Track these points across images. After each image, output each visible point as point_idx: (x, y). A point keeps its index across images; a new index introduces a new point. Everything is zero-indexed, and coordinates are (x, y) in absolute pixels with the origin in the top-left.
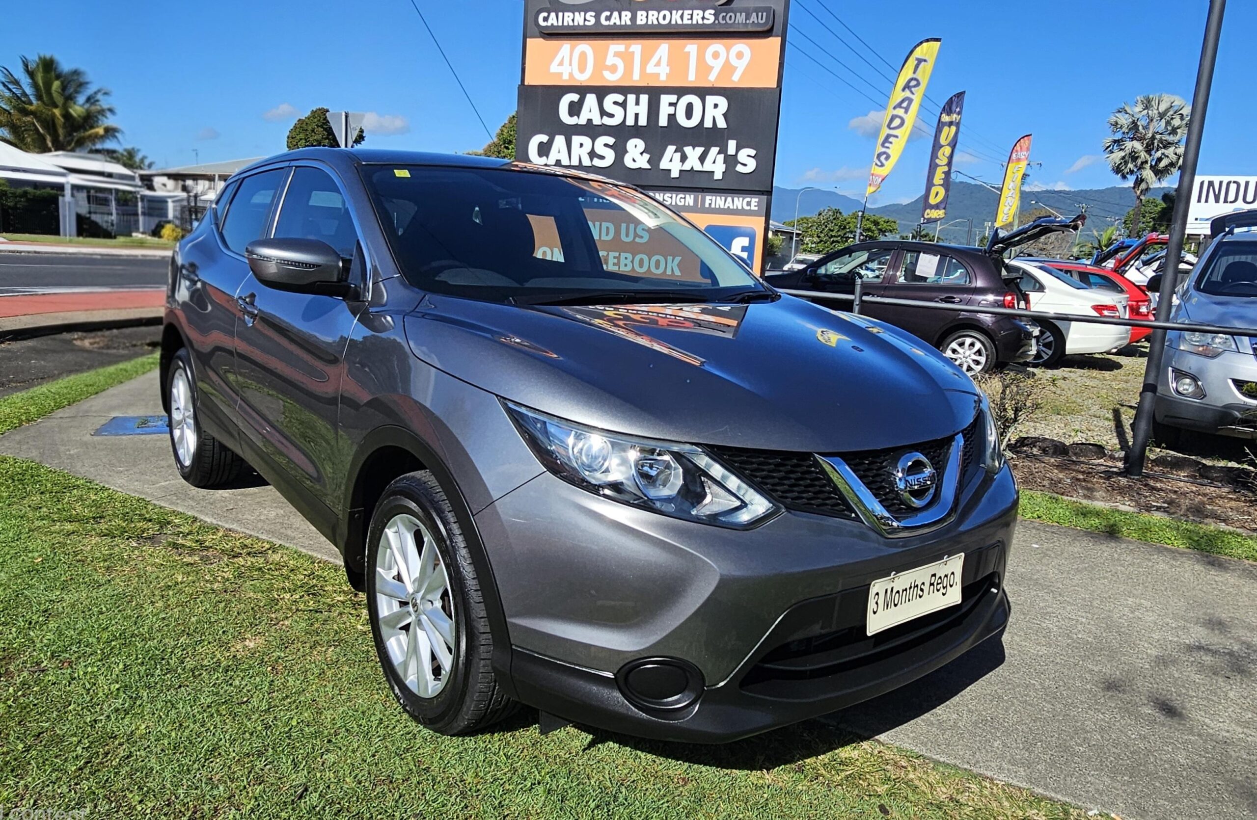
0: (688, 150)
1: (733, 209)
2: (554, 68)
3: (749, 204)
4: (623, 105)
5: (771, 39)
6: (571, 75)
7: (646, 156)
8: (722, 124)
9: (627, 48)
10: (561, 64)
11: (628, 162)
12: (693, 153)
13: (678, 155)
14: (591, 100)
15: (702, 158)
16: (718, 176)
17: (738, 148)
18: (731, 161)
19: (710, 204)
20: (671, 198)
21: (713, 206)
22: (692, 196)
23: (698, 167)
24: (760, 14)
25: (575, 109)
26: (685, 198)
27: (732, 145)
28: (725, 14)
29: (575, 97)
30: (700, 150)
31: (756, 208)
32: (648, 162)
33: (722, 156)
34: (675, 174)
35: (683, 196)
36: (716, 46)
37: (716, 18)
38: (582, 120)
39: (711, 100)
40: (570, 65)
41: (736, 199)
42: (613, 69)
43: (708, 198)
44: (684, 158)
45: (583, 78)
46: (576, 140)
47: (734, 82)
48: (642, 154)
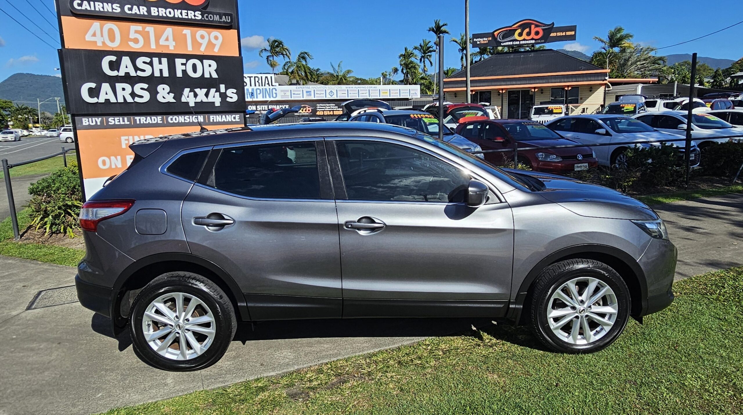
0: (197, 90)
1: (227, 122)
2: (88, 37)
3: (235, 118)
4: (151, 64)
5: (231, 30)
6: (104, 43)
7: (172, 95)
8: (215, 75)
9: (144, 28)
10: (94, 35)
11: (160, 98)
12: (201, 92)
13: (192, 93)
14: (126, 61)
15: (207, 95)
16: (218, 104)
17: (226, 89)
18: (223, 96)
19: (213, 120)
20: (189, 118)
21: (215, 121)
22: (202, 116)
23: (205, 100)
24: (227, 17)
25: (114, 66)
26: (197, 118)
27: (222, 87)
28: (207, 15)
29: (114, 58)
30: (205, 90)
31: (239, 120)
32: (174, 98)
33: (218, 93)
34: (192, 104)
35: (197, 117)
36: (201, 32)
37: (203, 17)
38: (122, 73)
39: (206, 62)
40: (102, 36)
41: (227, 116)
42: (136, 41)
43: (211, 117)
44: (196, 95)
45: (115, 45)
46: (119, 86)
47: (215, 52)
48: (168, 93)
